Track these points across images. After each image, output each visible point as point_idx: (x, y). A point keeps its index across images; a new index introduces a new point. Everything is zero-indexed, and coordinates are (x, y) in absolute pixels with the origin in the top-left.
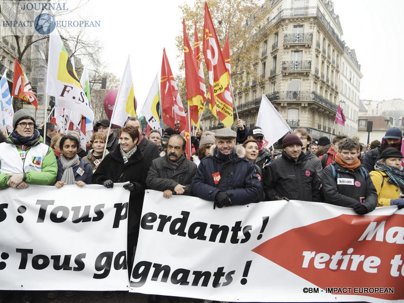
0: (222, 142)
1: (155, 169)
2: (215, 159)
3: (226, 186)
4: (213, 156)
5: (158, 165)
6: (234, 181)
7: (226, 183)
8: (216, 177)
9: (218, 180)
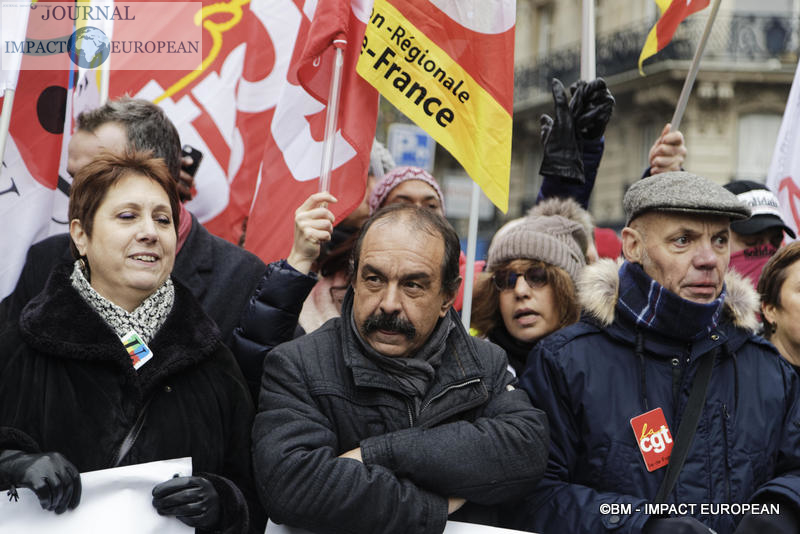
1: (306, 396)
2: (631, 339)
3: (703, 481)
4: (614, 323)
5: (319, 370)
6: (742, 451)
7: (704, 459)
8: (649, 436)
9: (660, 448)
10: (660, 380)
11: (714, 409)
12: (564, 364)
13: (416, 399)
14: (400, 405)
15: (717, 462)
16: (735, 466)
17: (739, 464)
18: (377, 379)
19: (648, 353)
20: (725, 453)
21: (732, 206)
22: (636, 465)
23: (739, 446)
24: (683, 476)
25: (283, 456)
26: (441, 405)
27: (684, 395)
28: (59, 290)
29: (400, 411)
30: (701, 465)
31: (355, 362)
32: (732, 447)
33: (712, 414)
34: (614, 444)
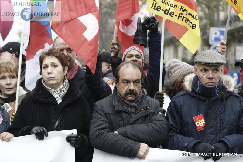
0: (206, 70)
1: (103, 114)
2: (195, 95)
3: (214, 133)
4: (192, 91)
5: (106, 107)
6: (226, 125)
7: (215, 127)
8: (199, 122)
9: (202, 125)
10: (203, 107)
11: (218, 114)
12: (177, 103)
13: (132, 113)
14: (127, 115)
15: (218, 128)
16: (223, 129)
17: (224, 129)
18: (121, 108)
19: (199, 99)
20: (220, 126)
21: (215, 62)
22: (195, 129)
23: (225, 123)
24: (208, 132)
25: (94, 132)
26: (138, 115)
27: (209, 110)
28: (40, 86)
29: (127, 117)
30: (214, 129)
31: (115, 104)
32: (223, 124)
33: (217, 115)
34: (190, 124)
